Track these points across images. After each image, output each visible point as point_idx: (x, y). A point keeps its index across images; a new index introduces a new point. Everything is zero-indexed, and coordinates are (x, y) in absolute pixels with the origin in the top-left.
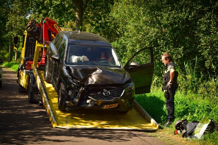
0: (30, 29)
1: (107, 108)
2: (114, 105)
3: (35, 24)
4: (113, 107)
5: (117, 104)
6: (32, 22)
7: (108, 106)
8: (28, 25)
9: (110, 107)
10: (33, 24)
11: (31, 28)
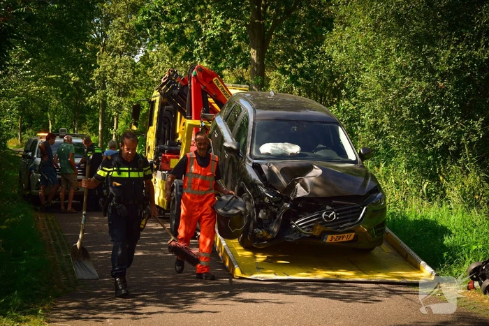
0: (165, 89)
1: (333, 241)
2: (346, 235)
3: (176, 78)
4: (345, 239)
5: (353, 234)
6: (169, 74)
7: (335, 236)
8: (163, 81)
9: (339, 239)
10: (172, 80)
11: (168, 86)
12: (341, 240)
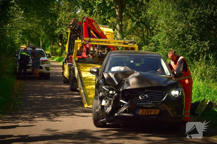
0: (72, 27)
1: (144, 113)
2: (153, 110)
3: (77, 22)
4: (152, 113)
6: (74, 21)
7: (145, 110)
8: (71, 24)
9: (148, 112)
10: (75, 23)
11: (73, 26)
12: (150, 114)
